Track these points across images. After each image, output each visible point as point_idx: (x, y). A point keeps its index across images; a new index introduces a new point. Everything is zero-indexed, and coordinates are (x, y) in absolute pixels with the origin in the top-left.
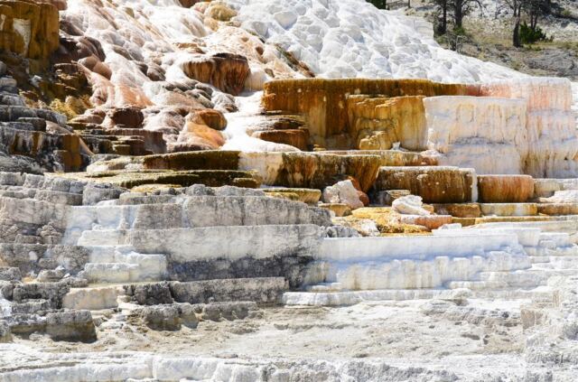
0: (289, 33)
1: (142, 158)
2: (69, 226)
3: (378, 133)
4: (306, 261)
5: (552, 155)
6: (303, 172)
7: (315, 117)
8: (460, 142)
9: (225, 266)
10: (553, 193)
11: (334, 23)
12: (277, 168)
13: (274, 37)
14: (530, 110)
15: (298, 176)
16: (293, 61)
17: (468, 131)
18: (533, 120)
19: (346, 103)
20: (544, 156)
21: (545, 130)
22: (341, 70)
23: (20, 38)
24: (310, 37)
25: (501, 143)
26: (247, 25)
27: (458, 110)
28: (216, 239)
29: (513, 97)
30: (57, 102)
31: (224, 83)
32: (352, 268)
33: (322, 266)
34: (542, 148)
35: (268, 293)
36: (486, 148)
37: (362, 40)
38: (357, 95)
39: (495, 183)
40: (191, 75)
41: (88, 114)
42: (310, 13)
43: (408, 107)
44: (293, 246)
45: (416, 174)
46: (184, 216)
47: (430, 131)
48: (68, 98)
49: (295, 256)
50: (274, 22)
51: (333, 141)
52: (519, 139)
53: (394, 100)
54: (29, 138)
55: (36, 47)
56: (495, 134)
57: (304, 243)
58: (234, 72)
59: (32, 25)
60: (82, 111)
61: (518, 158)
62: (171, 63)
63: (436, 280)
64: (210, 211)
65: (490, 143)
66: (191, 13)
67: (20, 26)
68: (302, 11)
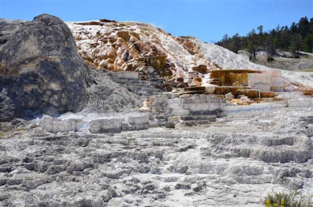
0: (216, 60)
1: (183, 89)
2: (168, 103)
3: (237, 82)
4: (221, 111)
5: (277, 87)
7: (222, 78)
8: (256, 84)
9: (202, 112)
10: (277, 95)
11: (226, 57)
12: (214, 90)
13: (212, 61)
14: (272, 76)
15: (219, 92)
16: (217, 66)
17: (258, 81)
18: (273, 79)
19: (229, 75)
20: (275, 87)
21: (276, 81)
22: (228, 68)
23: (158, 64)
24: (221, 61)
25: (266, 84)
26: (206, 58)
27: (255, 77)
29: (268, 73)
30: (165, 77)
31: (201, 71)
32: (231, 113)
33: (225, 112)
34: (275, 85)
35: (212, 119)
36: (262, 85)
37: (232, 61)
38: (232, 73)
39: (264, 93)
40: (194, 70)
41: (172, 79)
42: (220, 55)
43: (244, 76)
44: (218, 108)
45: (246, 91)
46: (193, 101)
47: (249, 81)
48: (168, 76)
49: (218, 110)
50: (212, 58)
51: (227, 84)
52: (270, 83)
53: (240, 74)
54: (160, 85)
55: (161, 66)
56: (264, 82)
57: (221, 107)
58: (204, 69)
59: (160, 61)
60: (170, 78)
61: (269, 87)
62: (189, 67)
63: (251, 116)
64: (199, 100)
65: (263, 84)
66: (194, 56)
67: (158, 61)
68: (219, 55)
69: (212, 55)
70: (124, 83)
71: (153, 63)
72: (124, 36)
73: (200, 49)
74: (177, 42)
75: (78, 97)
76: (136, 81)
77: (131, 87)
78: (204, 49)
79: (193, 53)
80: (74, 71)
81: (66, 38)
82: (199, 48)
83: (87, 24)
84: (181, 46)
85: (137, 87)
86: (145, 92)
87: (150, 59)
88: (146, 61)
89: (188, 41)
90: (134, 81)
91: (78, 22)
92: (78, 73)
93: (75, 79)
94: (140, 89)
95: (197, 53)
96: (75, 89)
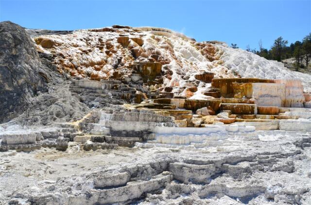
0: (237, 67)
3: (239, 93)
4: (150, 133)
5: (293, 100)
8: (261, 96)
9: (124, 133)
10: (284, 112)
11: (251, 64)
13: (233, 68)
14: (286, 87)
15: (190, 106)
17: (264, 93)
18: (287, 90)
19: (232, 84)
20: (290, 101)
21: (291, 93)
23: (149, 71)
24: (243, 68)
25: (276, 96)
26: (226, 65)
27: (261, 87)
28: (123, 125)
29: (282, 83)
31: (205, 80)
34: (290, 98)
35: (130, 142)
36: (269, 98)
38: (236, 83)
39: (263, 109)
40: (196, 78)
41: (159, 88)
42: (244, 62)
43: (248, 86)
44: (147, 128)
45: (234, 106)
47: (253, 93)
48: (156, 85)
50: (234, 64)
52: (282, 95)
53: (245, 84)
55: (153, 73)
56: (273, 94)
59: (152, 68)
60: (158, 88)
61: (280, 101)
62: (192, 75)
65: (271, 96)
67: (149, 69)
68: (242, 61)
69: (234, 61)
70: (80, 93)
71: (143, 70)
73: (223, 55)
74: (194, 48)
75: (11, 107)
76: (94, 91)
77: (84, 97)
78: (228, 55)
79: (211, 60)
80: (15, 79)
82: (221, 54)
83: (100, 31)
85: (90, 97)
86: (97, 104)
87: (139, 66)
89: (210, 46)
90: (91, 90)
92: (21, 81)
93: (15, 87)
94: (93, 100)
95: (217, 59)
96: (11, 98)
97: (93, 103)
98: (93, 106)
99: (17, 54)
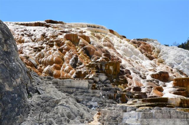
0: (180, 65)
1: (141, 100)
2: (124, 118)
6: (187, 103)
12: (179, 102)
13: (175, 67)
15: (186, 105)
16: (181, 73)
23: (111, 70)
24: (186, 66)
26: (168, 64)
30: (119, 86)
31: (162, 79)
40: (153, 77)
41: (127, 88)
42: (185, 60)
46: (154, 116)
48: (122, 85)
50: (175, 63)
54: (113, 95)
55: (115, 73)
58: (165, 76)
59: (114, 67)
60: (126, 88)
62: (148, 75)
64: (161, 114)
66: (152, 62)
67: (111, 68)
68: (183, 59)
69: (174, 60)
70: (72, 93)
71: (106, 69)
72: (72, 39)
73: (160, 53)
74: (132, 46)
75: (16, 109)
76: (86, 91)
77: (80, 98)
78: (165, 53)
79: (151, 58)
80: (14, 78)
81: (6, 41)
82: (159, 52)
83: (31, 25)
84: (137, 50)
85: (87, 97)
86: (96, 104)
87: (101, 66)
88: (97, 68)
89: (146, 44)
90: (83, 90)
91: (20, 23)
92: (19, 81)
93: (14, 88)
94: (91, 100)
95: (157, 58)
96: (13, 99)
97: (91, 103)
98: (91, 106)
99: (9, 50)
